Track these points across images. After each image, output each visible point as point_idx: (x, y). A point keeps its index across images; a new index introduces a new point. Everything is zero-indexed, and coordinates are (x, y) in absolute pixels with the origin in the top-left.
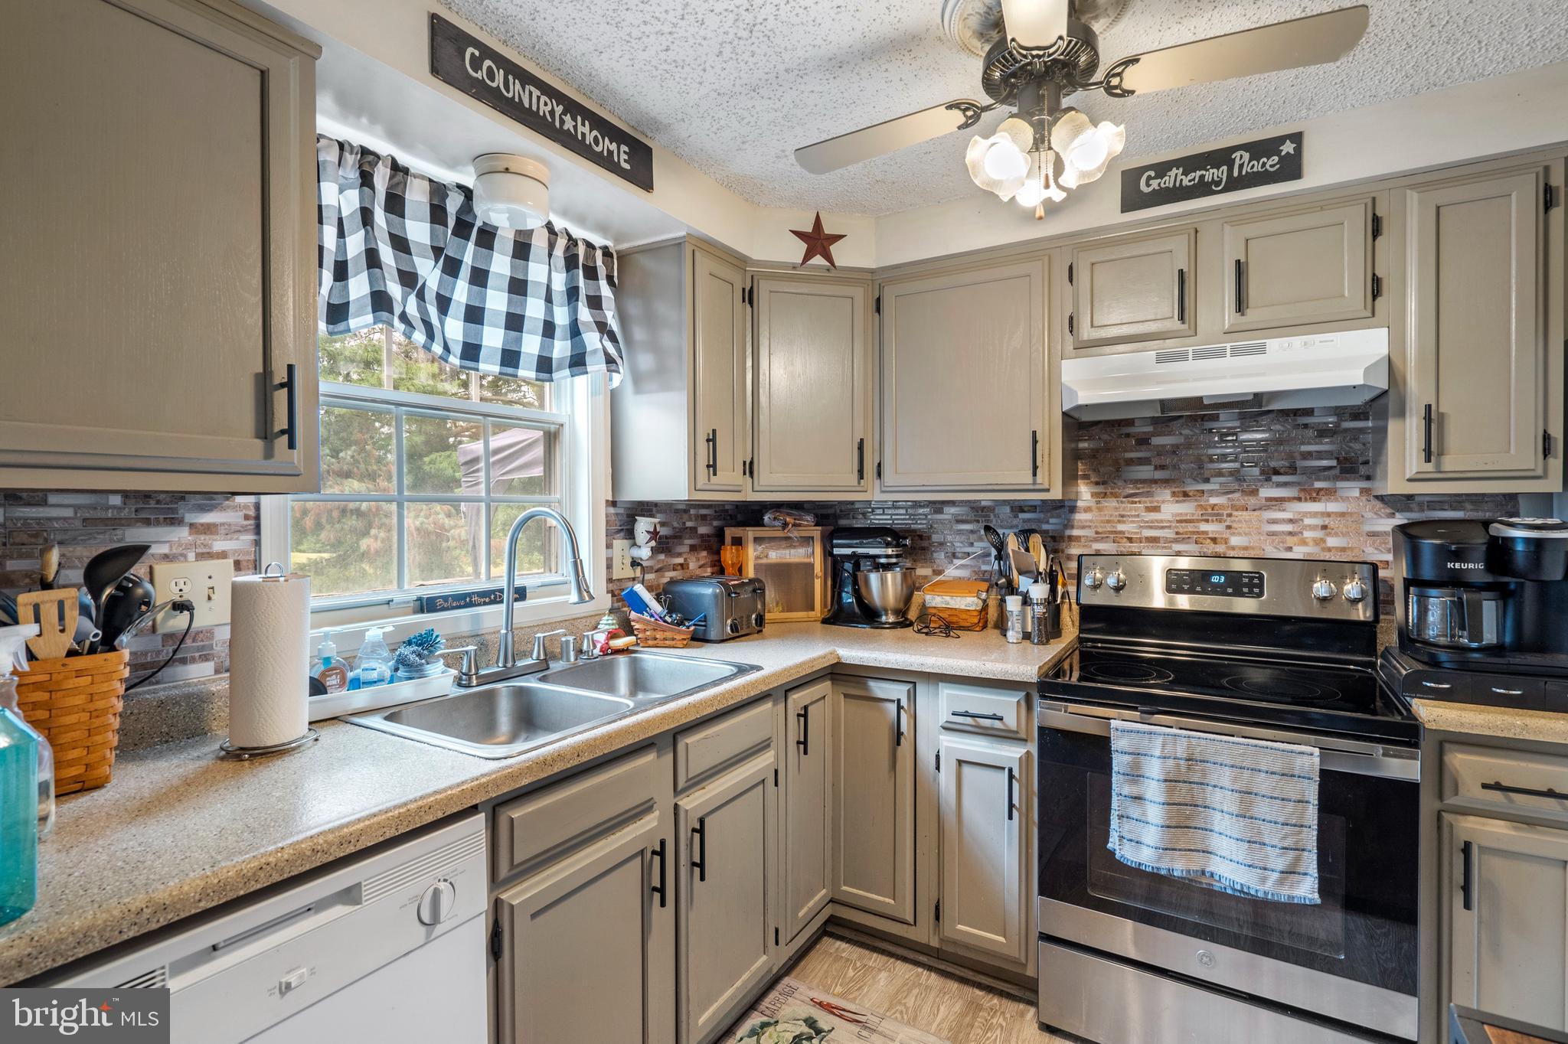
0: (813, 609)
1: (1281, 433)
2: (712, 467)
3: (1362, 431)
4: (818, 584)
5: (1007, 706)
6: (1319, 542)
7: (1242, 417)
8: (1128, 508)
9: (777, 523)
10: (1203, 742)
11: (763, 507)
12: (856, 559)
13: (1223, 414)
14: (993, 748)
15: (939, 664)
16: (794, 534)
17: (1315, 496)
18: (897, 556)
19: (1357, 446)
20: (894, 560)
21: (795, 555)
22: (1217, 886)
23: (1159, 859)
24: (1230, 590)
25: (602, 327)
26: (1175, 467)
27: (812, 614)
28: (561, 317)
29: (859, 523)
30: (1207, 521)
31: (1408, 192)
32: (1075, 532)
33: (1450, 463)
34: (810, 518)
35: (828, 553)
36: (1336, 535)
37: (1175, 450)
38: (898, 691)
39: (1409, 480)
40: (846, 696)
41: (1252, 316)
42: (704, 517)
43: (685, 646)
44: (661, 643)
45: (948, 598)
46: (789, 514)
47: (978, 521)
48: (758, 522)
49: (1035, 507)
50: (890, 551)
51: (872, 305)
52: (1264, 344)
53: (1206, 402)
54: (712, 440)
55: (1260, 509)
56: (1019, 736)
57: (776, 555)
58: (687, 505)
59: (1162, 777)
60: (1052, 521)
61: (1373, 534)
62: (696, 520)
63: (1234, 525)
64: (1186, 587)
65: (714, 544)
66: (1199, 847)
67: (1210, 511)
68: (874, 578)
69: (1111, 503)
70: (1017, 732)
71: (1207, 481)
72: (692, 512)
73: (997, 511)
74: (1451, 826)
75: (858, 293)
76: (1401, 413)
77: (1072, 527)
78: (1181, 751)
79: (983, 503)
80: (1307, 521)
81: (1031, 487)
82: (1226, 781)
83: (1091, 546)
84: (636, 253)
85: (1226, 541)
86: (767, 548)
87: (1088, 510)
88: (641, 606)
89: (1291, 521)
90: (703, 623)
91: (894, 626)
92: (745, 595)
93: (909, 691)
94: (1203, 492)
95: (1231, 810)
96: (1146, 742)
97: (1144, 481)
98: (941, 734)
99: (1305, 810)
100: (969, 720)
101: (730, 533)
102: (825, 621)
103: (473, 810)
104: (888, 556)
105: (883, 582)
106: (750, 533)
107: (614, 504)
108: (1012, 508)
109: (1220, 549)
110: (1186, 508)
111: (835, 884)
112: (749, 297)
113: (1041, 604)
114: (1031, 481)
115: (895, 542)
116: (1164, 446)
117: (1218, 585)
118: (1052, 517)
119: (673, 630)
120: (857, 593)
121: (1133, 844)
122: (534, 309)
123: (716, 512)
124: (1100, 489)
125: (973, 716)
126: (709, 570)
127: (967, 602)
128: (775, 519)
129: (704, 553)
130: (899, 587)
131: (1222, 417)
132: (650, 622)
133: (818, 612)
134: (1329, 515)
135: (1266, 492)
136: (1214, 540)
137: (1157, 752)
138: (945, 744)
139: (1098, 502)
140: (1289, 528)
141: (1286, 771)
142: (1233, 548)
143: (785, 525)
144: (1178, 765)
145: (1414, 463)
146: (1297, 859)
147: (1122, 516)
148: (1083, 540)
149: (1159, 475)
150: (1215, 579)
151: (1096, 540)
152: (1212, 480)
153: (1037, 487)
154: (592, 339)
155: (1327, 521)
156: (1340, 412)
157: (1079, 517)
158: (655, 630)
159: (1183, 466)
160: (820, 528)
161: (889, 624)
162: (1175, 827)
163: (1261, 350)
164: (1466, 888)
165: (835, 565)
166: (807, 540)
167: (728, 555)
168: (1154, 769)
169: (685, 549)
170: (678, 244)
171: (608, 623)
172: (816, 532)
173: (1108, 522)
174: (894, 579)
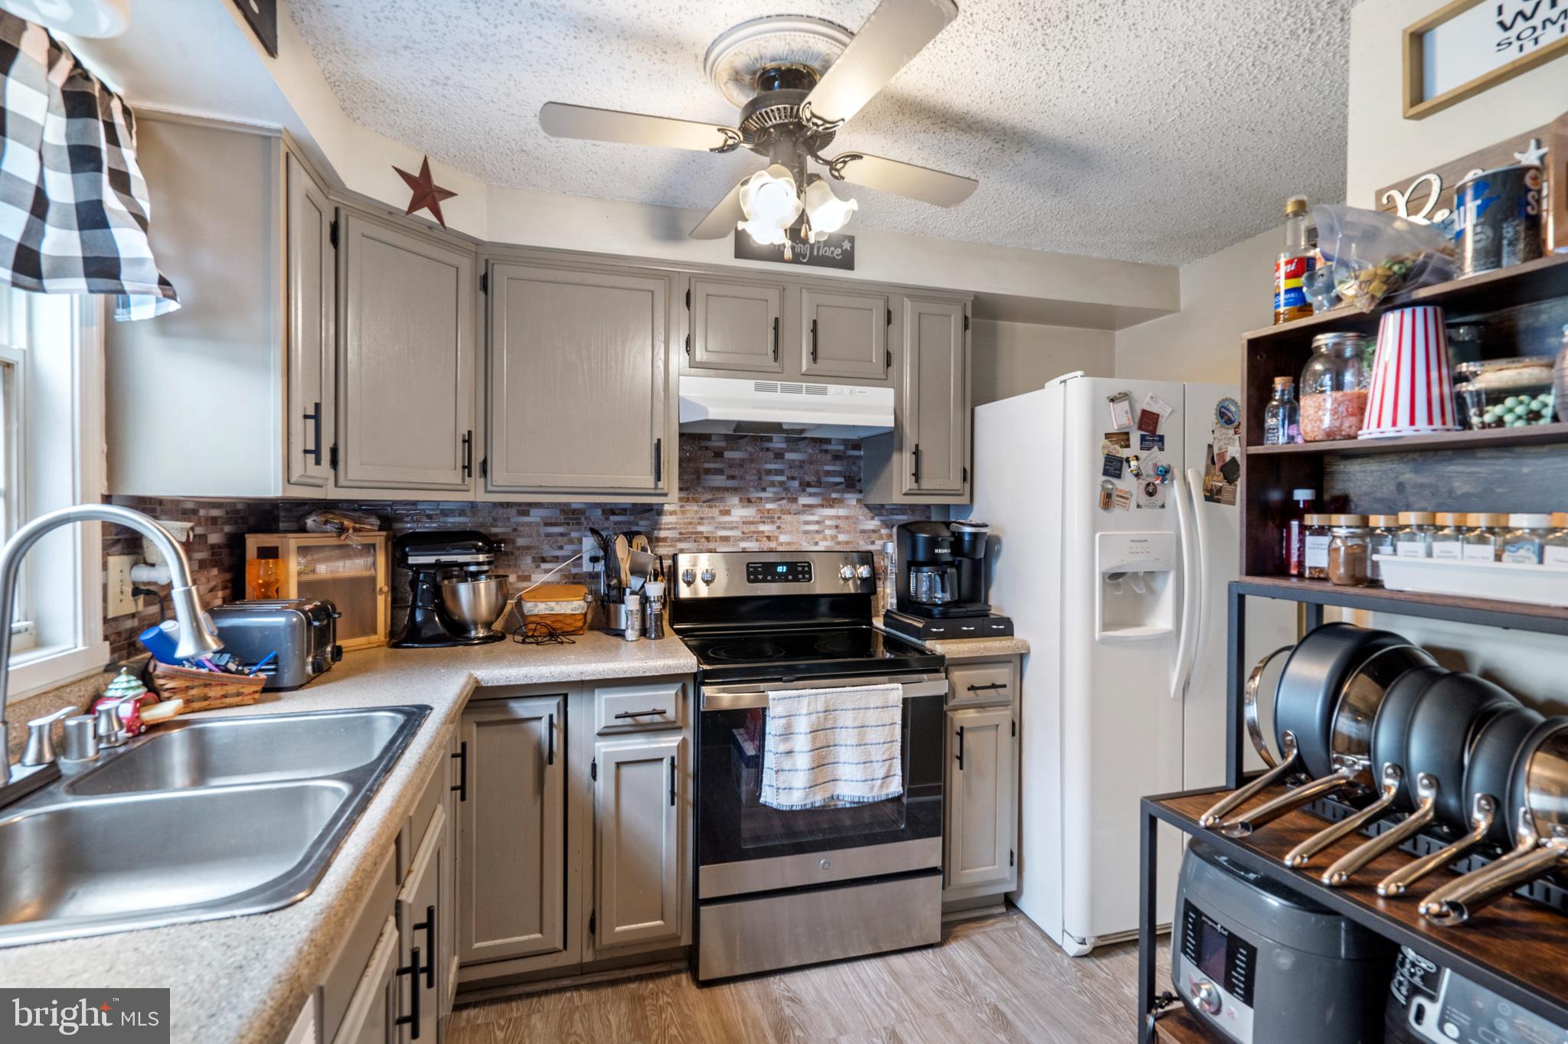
0: (375, 632)
1: (811, 455)
2: (315, 454)
3: (859, 458)
4: (381, 603)
5: (666, 698)
6: (834, 537)
7: (788, 440)
8: (706, 512)
9: (328, 527)
10: (835, 695)
12: (441, 569)
13: (776, 437)
14: (652, 743)
15: (601, 669)
16: (351, 541)
17: (831, 503)
18: (489, 563)
19: (855, 469)
20: (485, 568)
21: (351, 567)
22: (840, 804)
23: (807, 796)
24: (790, 577)
26: (742, 478)
27: (374, 638)
30: (764, 522)
31: (905, 299)
32: (662, 534)
33: (926, 484)
34: (371, 521)
35: (396, 563)
36: (843, 532)
37: (741, 464)
39: (905, 494)
40: (479, 724)
41: (823, 365)
42: (214, 520)
43: (256, 702)
44: (215, 703)
45: (553, 604)
46: (345, 517)
47: (568, 524)
49: (626, 510)
50: (481, 558)
51: (479, 280)
52: (826, 388)
53: (785, 427)
54: (312, 418)
55: (799, 513)
56: (676, 725)
57: (326, 569)
58: (196, 502)
59: (809, 730)
60: (641, 523)
61: (863, 532)
62: (206, 524)
63: (782, 526)
64: (760, 577)
66: (830, 778)
67: (766, 515)
68: (464, 590)
69: (692, 507)
70: (675, 722)
71: (764, 490)
72: (202, 512)
73: (588, 514)
74: (952, 719)
75: (465, 264)
76: (901, 449)
77: (660, 529)
78: (820, 707)
79: (573, 506)
80: (828, 523)
81: (653, 491)
82: (849, 723)
83: (676, 546)
84: (158, 121)
85: (777, 538)
86: (313, 560)
87: (672, 513)
89: (818, 522)
90: (273, 667)
91: (486, 640)
93: (558, 704)
94: (761, 498)
95: (852, 743)
96: (796, 705)
97: (718, 489)
98: (596, 741)
99: (894, 729)
100: (629, 721)
101: (255, 542)
102: (391, 645)
104: (478, 564)
105: (475, 592)
106: (289, 541)
108: (603, 510)
109: (773, 545)
110: (749, 512)
112: (332, 234)
113: (658, 601)
114: (653, 486)
115: (487, 547)
116: (734, 459)
117: (782, 574)
118: (642, 519)
119: (239, 682)
120: (442, 608)
121: (787, 791)
123: (227, 513)
124: (684, 495)
125: (632, 716)
126: (220, 594)
127: (573, 606)
128: (326, 522)
129: (215, 571)
130: (493, 596)
131: (775, 439)
132: (200, 674)
133: (381, 635)
134: (839, 517)
135: (804, 500)
136: (769, 538)
137: (804, 711)
138: (604, 750)
139: (682, 506)
140: (815, 527)
141: (884, 705)
142: (781, 544)
143: (342, 530)
144: (819, 718)
145: (908, 483)
146: (890, 766)
147: (702, 518)
148: (732, 539)
149: (730, 483)
150: (780, 569)
151: (742, 540)
152: (768, 489)
153: (658, 491)
155: (838, 522)
156: (846, 443)
157: (666, 519)
158: (206, 685)
159: (748, 478)
160: (384, 533)
161: (479, 638)
162: (817, 767)
163: (824, 392)
164: (960, 758)
165: (407, 579)
166: (369, 549)
167: (253, 572)
168: (802, 725)
170: (266, 139)
171: (129, 685)
172: (379, 538)
173: (690, 523)
174: (487, 588)
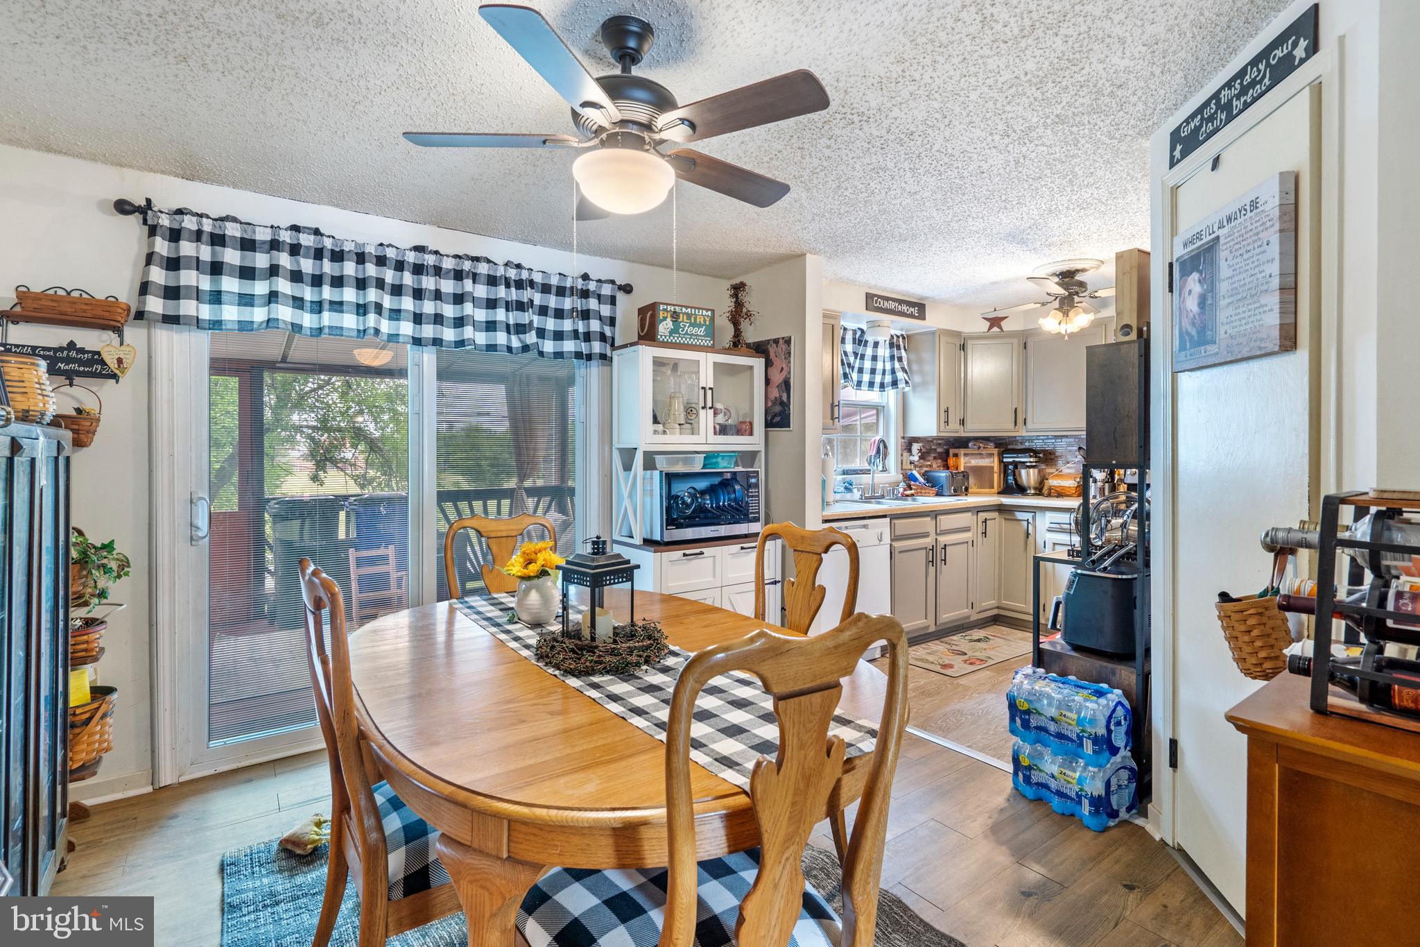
0: (993, 488)
2: (947, 422)
4: (996, 476)
9: (975, 446)
11: (969, 439)
12: (1016, 465)
16: (984, 452)
18: (1037, 462)
20: (1035, 464)
21: (984, 462)
25: (903, 369)
27: (992, 490)
28: (888, 366)
29: (1020, 447)
34: (992, 444)
35: (1001, 461)
38: (1029, 516)
40: (1005, 515)
42: (940, 444)
43: (935, 495)
44: (924, 494)
45: (1059, 481)
46: (981, 442)
48: (967, 447)
50: (1032, 460)
51: (1022, 346)
54: (947, 411)
57: (974, 462)
62: (936, 445)
65: (944, 457)
68: (1023, 472)
75: (1015, 341)
84: (914, 335)
86: (970, 458)
88: (916, 480)
90: (942, 488)
91: (1034, 492)
92: (960, 477)
93: (1032, 515)
98: (1046, 532)
100: (1058, 526)
101: (952, 451)
102: (999, 493)
103: (885, 516)
104: (1029, 462)
105: (1028, 474)
106: (962, 451)
107: (903, 438)
111: (999, 599)
112: (963, 347)
115: (1036, 455)
119: (930, 490)
120: (1015, 480)
122: (880, 366)
123: (946, 441)
125: (1059, 524)
126: (943, 467)
128: (974, 444)
129: (940, 460)
130: (1037, 477)
132: (920, 485)
133: (996, 489)
138: (1048, 536)
143: (979, 448)
154: (900, 375)
158: (922, 488)
160: (996, 449)
161: (1032, 492)
165: (1005, 467)
166: (991, 455)
167: (951, 461)
169: (931, 458)
170: (933, 333)
171: (902, 485)
172: (995, 451)
174: (1034, 473)
